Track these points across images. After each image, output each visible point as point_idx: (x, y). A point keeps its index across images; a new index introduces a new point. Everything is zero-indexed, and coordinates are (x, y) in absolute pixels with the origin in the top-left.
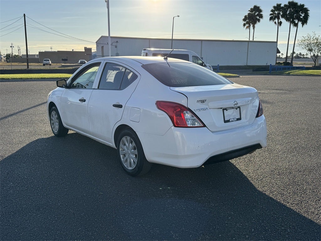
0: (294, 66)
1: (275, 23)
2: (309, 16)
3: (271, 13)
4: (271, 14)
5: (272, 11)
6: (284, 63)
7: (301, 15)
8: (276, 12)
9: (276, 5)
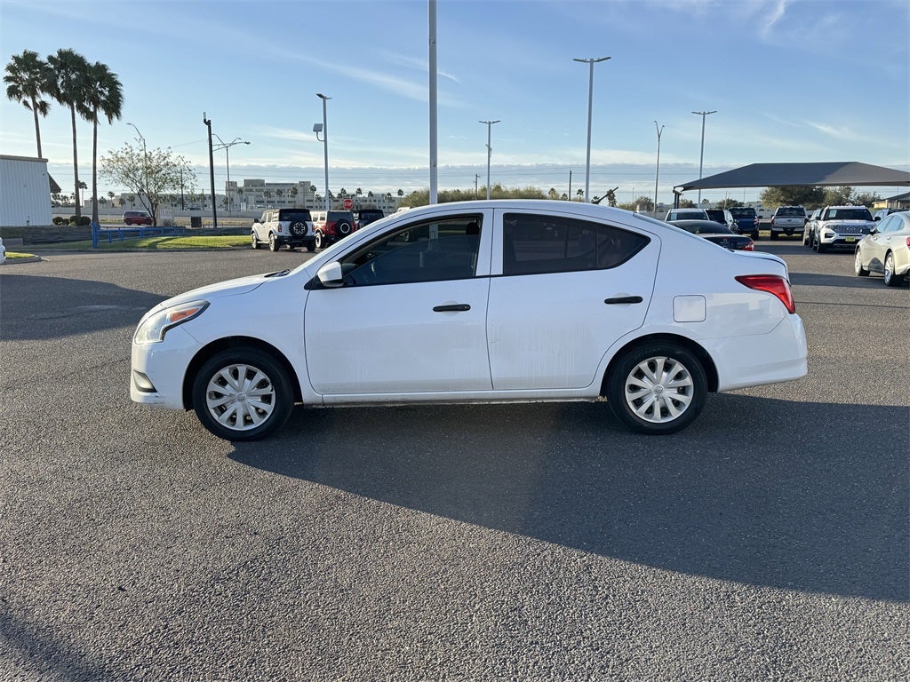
0: (103, 227)
1: (26, 103)
2: (120, 96)
3: (9, 74)
4: (8, 79)
5: (10, 68)
6: (73, 219)
7: (102, 93)
8: (26, 76)
9: (21, 55)
